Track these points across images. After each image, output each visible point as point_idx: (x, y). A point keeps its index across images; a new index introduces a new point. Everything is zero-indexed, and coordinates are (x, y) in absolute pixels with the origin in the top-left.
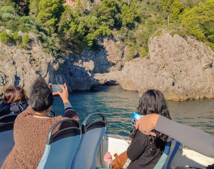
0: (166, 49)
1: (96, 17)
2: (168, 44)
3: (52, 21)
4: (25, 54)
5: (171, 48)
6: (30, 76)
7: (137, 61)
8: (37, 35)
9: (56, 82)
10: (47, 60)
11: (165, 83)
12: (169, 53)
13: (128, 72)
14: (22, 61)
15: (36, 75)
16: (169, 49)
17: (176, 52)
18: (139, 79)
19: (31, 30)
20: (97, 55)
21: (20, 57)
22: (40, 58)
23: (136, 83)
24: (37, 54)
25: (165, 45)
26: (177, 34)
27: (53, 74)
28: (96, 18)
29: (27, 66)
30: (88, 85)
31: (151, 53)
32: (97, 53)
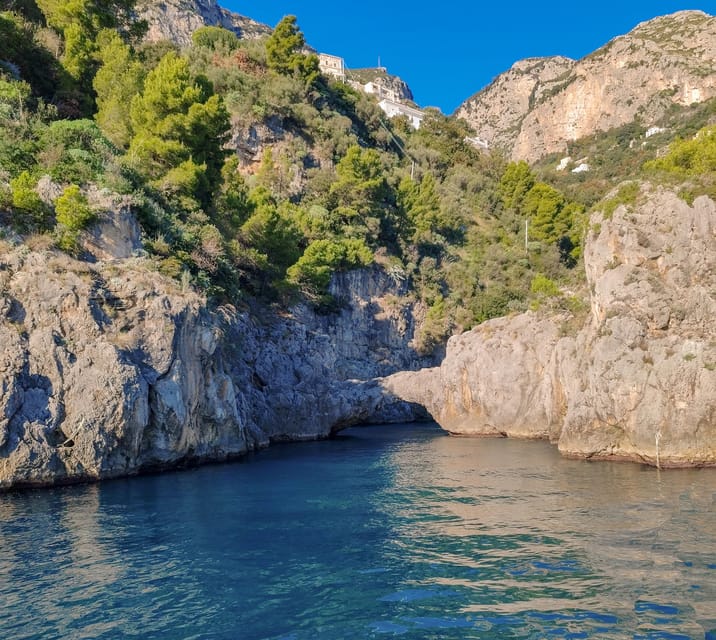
0: (669, 251)
1: (324, 209)
2: (675, 234)
3: (187, 172)
4: (69, 274)
5: (690, 250)
6: (95, 370)
7: (498, 331)
8: (124, 197)
9: (211, 401)
10: (173, 304)
11: (699, 387)
12: (681, 268)
13: (462, 370)
14: (55, 304)
15: (120, 367)
16: (678, 256)
17: (709, 265)
18: (508, 391)
19: (99, 176)
20: (331, 329)
21: (46, 286)
22: (140, 295)
23: (496, 408)
24: (125, 278)
25: (662, 237)
26: (706, 196)
27: (198, 366)
28: (323, 211)
29: (78, 328)
30: (322, 419)
31: (599, 276)
32: (330, 324)
